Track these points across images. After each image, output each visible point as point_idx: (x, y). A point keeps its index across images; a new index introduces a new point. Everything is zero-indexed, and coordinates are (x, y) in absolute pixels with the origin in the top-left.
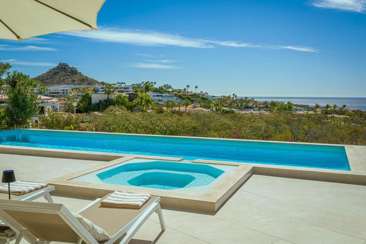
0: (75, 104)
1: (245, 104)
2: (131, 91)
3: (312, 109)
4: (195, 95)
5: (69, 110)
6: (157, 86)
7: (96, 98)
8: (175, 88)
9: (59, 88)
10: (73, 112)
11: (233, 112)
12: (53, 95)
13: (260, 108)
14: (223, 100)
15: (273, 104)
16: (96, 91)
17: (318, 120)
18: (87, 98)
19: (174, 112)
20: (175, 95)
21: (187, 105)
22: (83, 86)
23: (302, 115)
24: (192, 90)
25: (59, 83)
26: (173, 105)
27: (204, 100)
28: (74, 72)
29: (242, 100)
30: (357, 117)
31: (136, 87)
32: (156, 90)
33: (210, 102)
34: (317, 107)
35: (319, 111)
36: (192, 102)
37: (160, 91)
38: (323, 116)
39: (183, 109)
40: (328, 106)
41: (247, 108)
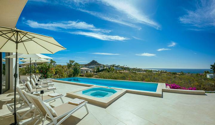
0: (96, 70)
1: (139, 70)
2: (110, 67)
3: (157, 72)
4: (126, 68)
5: (94, 72)
6: (116, 65)
7: (100, 69)
8: (121, 66)
9: (93, 66)
10: (95, 72)
11: (135, 72)
12: (91, 68)
13: (143, 71)
14: (134, 69)
15: (147, 70)
16: (101, 67)
17: (159, 75)
18: (98, 69)
19: (120, 72)
20: (121, 68)
21: (124, 70)
22: (98, 66)
23: (155, 73)
24: (125, 66)
25: (92, 65)
26: (120, 71)
27: (128, 69)
28: (96, 62)
29: (138, 69)
30: (170, 74)
31: (111, 66)
32: (116, 66)
33: (130, 70)
34: (159, 71)
35: (159, 72)
36: (125, 69)
37: (117, 67)
38: (160, 74)
39: (122, 71)
40: (162, 71)
41: (140, 71)
